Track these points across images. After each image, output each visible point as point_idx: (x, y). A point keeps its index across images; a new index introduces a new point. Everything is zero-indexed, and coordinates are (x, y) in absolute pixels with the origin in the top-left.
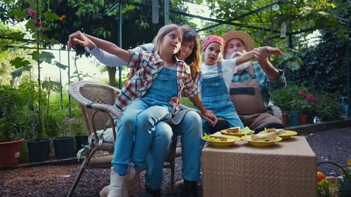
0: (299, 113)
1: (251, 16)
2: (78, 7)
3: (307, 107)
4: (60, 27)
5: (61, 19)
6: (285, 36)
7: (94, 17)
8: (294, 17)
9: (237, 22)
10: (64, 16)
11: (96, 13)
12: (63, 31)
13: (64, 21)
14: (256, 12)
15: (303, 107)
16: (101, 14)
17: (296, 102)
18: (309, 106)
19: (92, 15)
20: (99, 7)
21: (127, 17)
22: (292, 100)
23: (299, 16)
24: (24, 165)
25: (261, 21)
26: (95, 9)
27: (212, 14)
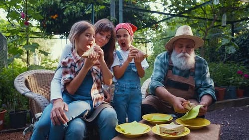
0: (237, 88)
1: (197, 10)
2: (65, 8)
3: (243, 83)
4: (53, 23)
5: (54, 18)
6: (225, 25)
7: (77, 15)
8: (234, 9)
9: (186, 15)
10: (56, 16)
11: (78, 12)
12: (56, 27)
13: (56, 19)
14: (200, 6)
15: (240, 83)
16: (81, 13)
17: (234, 79)
18: (245, 83)
19: (75, 14)
20: (80, 8)
21: (100, 14)
22: (231, 77)
23: (239, 8)
24: (6, 130)
25: (205, 14)
26: (77, 10)
27: (165, 9)
